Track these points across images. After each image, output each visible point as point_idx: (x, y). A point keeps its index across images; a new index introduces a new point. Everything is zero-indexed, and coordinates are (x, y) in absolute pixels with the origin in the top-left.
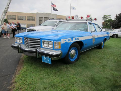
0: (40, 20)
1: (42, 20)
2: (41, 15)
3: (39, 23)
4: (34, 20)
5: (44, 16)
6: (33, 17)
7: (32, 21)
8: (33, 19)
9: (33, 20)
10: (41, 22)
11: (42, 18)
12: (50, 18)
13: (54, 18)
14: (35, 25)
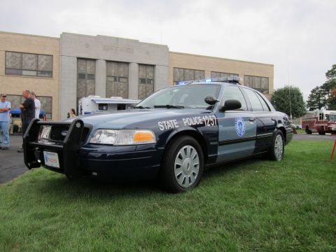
0: (81, 76)
1: (92, 77)
2: (87, 46)
3: (78, 90)
4: (48, 73)
5: (102, 55)
6: (42, 59)
7: (36, 81)
8: (42, 67)
9: (43, 72)
10: (88, 86)
11: (92, 63)
12: (137, 66)
13: (153, 66)
14: (51, 102)
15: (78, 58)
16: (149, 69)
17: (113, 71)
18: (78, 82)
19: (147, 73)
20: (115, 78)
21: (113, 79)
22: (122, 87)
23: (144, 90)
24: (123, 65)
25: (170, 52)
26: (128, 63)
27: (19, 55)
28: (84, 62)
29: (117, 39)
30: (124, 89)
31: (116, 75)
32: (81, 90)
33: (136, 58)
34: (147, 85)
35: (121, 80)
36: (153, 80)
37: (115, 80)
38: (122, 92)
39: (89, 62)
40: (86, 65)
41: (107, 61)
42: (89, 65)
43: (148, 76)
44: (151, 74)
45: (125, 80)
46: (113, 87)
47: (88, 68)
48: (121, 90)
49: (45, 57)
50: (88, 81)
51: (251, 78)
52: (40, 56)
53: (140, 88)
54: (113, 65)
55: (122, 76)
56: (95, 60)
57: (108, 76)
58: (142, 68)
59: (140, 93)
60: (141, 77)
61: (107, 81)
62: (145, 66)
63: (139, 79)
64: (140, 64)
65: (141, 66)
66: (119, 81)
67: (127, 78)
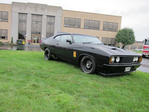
0: (20, 21)
1: (25, 21)
3: (19, 27)
4: (6, 20)
9: (4, 19)
10: (23, 25)
11: (26, 15)
12: (46, 16)
13: (54, 16)
14: (7, 32)
15: (19, 13)
16: (52, 18)
17: (35, 19)
18: (19, 24)
19: (51, 20)
20: (36, 22)
21: (35, 23)
22: (39, 26)
23: (49, 28)
24: (39, 16)
25: (63, 10)
26: (42, 15)
28: (22, 15)
29: (37, 4)
30: (40, 27)
31: (36, 21)
32: (20, 27)
33: (45, 13)
34: (51, 26)
35: (39, 23)
36: (54, 23)
37: (36, 23)
38: (38, 28)
39: (24, 15)
40: (23, 16)
41: (32, 14)
42: (24, 16)
43: (51, 22)
44: (53, 21)
45: (40, 23)
46: (35, 26)
47: (24, 17)
48: (38, 27)
49: (5, 13)
50: (23, 23)
51: (107, 23)
52: (3, 12)
53: (48, 27)
54: (35, 16)
55: (39, 21)
56: (27, 14)
57: (32, 21)
58: (49, 18)
59: (47, 29)
61: (32, 23)
62: (50, 17)
63: (47, 22)
64: (47, 16)
65: (48, 17)
66: (38, 23)
67: (41, 22)
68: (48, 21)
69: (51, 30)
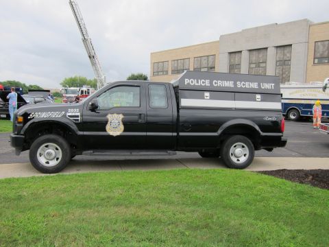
1: (239, 66)
2: (235, 41)
4: (213, 68)
8: (210, 64)
9: (211, 68)
12: (275, 49)
13: (291, 45)
15: (230, 53)
16: (287, 50)
17: (254, 58)
18: (230, 72)
19: (284, 55)
20: (256, 64)
21: (254, 66)
22: (261, 71)
23: (281, 73)
24: (262, 51)
26: (266, 49)
27: (199, 59)
28: (234, 55)
29: (257, 29)
30: (263, 73)
31: (257, 62)
34: (284, 67)
35: (262, 65)
36: (290, 60)
39: (237, 55)
40: (235, 57)
41: (250, 50)
42: (237, 57)
43: (285, 58)
44: (288, 55)
45: (264, 65)
47: (236, 59)
49: (212, 56)
50: (236, 70)
52: (209, 57)
53: (277, 71)
54: (254, 53)
55: (261, 61)
56: (241, 52)
57: (250, 64)
58: (279, 51)
60: (278, 59)
61: (250, 68)
62: (282, 48)
63: (277, 62)
64: (277, 47)
65: (278, 49)
66: (259, 67)
67: (266, 62)
68: (279, 58)
69: (284, 76)
